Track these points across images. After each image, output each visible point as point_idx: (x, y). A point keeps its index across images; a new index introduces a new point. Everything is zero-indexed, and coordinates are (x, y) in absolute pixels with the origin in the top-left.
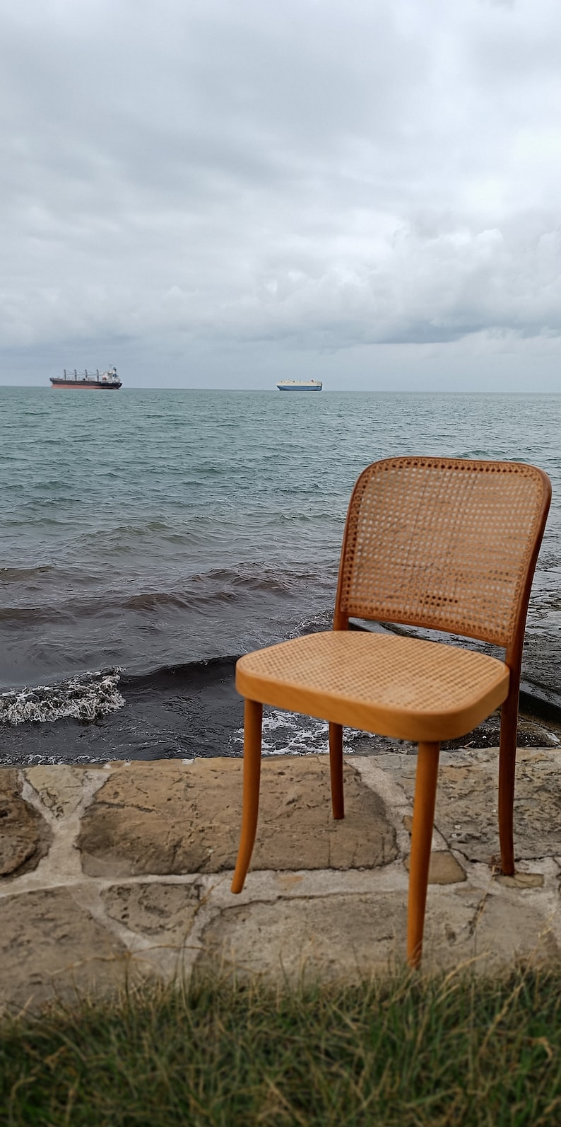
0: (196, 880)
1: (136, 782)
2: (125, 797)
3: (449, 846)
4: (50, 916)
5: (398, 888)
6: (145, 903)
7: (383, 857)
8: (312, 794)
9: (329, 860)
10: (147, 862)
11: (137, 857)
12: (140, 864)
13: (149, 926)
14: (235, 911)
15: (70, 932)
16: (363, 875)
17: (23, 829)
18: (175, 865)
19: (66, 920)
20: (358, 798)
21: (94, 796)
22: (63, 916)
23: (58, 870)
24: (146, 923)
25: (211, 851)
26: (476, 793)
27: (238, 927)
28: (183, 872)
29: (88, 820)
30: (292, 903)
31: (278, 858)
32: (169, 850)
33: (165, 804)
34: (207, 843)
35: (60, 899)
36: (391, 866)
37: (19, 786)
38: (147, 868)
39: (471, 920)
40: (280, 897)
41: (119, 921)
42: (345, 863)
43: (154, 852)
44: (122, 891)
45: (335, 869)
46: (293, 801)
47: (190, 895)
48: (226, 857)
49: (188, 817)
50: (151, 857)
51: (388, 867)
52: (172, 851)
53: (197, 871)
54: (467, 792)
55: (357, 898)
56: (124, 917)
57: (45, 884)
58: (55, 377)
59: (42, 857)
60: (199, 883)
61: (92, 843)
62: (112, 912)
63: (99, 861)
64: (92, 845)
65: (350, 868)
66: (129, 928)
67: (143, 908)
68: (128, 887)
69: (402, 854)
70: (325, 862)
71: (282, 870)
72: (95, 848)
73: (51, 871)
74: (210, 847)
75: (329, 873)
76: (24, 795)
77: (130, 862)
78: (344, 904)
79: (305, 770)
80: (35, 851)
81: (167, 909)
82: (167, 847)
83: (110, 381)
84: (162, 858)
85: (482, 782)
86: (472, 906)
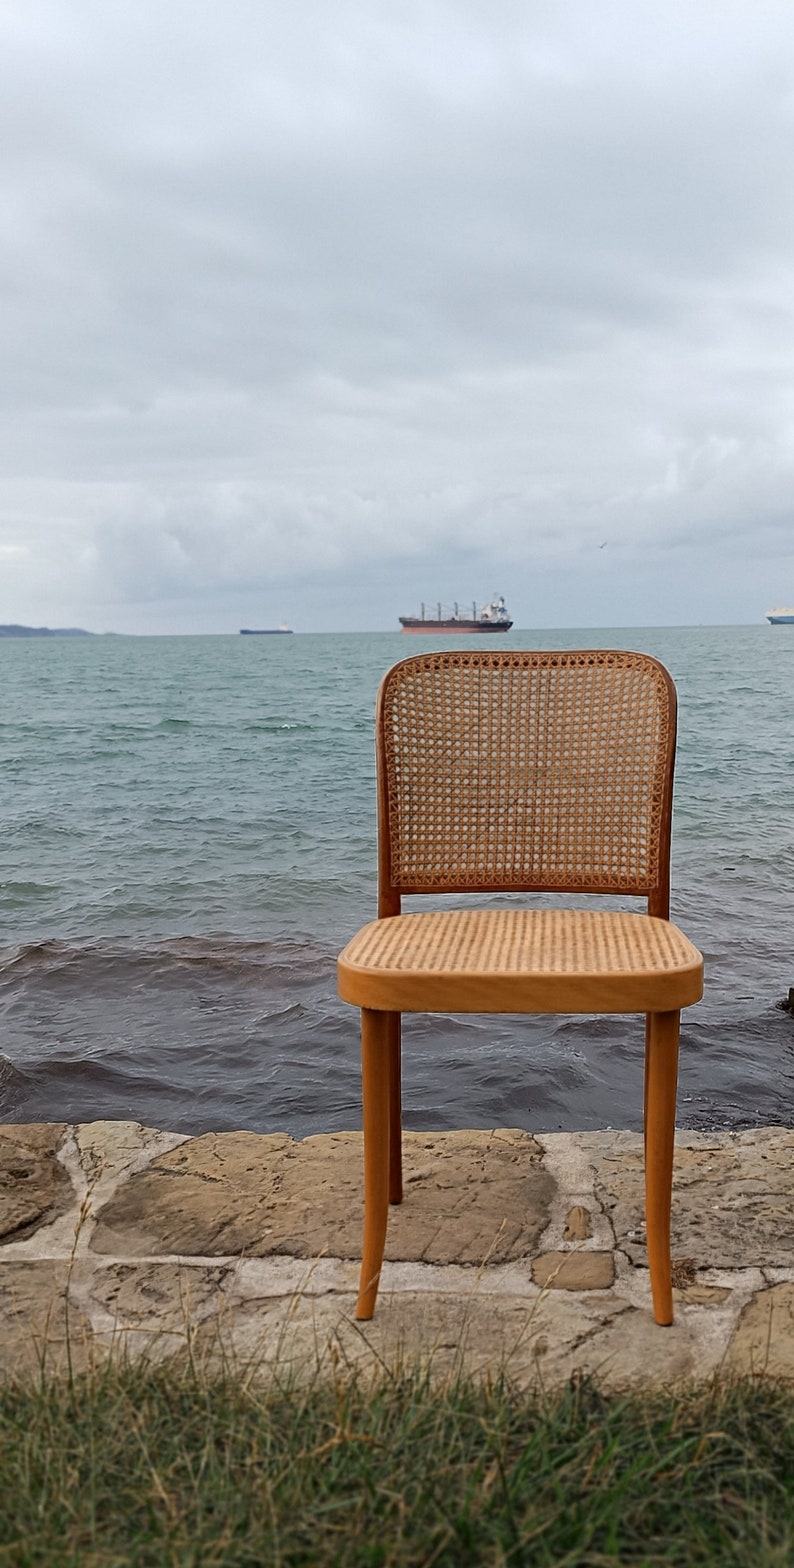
0: (227, 1264)
1: (218, 1148)
2: (192, 1164)
3: (616, 1247)
4: (13, 1289)
5: (504, 1291)
6: (145, 1284)
7: (507, 1253)
8: (455, 1171)
9: (424, 1252)
10: (177, 1239)
11: (167, 1233)
12: (167, 1242)
13: (135, 1310)
14: (260, 1303)
15: (28, 1308)
16: (464, 1272)
17: (38, 1193)
18: (212, 1245)
19: (31, 1295)
20: (520, 1182)
21: (152, 1161)
22: (29, 1289)
23: (57, 1242)
24: (133, 1306)
25: (268, 1231)
26: (703, 1184)
27: (251, 1321)
28: (217, 1253)
29: (127, 1187)
30: (341, 1298)
31: (354, 1244)
32: (214, 1227)
33: (241, 1174)
34: (268, 1222)
35: (36, 1272)
36: (513, 1264)
37: (59, 1145)
38: (174, 1246)
39: (583, 1334)
40: (330, 1291)
41: (101, 1303)
42: (443, 1257)
43: (194, 1228)
44: (123, 1271)
45: (427, 1262)
46: (420, 1178)
47: (207, 1279)
48: (285, 1238)
49: (263, 1191)
50: (185, 1234)
51: (507, 1266)
52: (218, 1229)
53: (237, 1253)
54: (690, 1181)
55: (434, 1296)
56: (110, 1299)
57: (32, 1255)
58: (407, 615)
59: (42, 1227)
60: (230, 1267)
61: (116, 1214)
62: (96, 1294)
63: (117, 1235)
64: (115, 1217)
65: (450, 1263)
66: (108, 1311)
67: (139, 1290)
68: (135, 1265)
69: (538, 1252)
70: (417, 1252)
71: (352, 1259)
72: (117, 1220)
73: (48, 1242)
74: (269, 1227)
75: (416, 1267)
76: (60, 1156)
77: (155, 1239)
78: (410, 1303)
79: (465, 1144)
80: (37, 1218)
81: (169, 1293)
82: (212, 1224)
83: (495, 618)
84: (200, 1235)
85: (723, 1169)
86: (596, 1319)
